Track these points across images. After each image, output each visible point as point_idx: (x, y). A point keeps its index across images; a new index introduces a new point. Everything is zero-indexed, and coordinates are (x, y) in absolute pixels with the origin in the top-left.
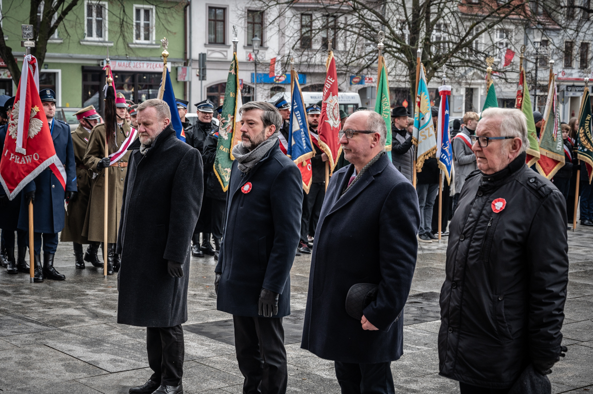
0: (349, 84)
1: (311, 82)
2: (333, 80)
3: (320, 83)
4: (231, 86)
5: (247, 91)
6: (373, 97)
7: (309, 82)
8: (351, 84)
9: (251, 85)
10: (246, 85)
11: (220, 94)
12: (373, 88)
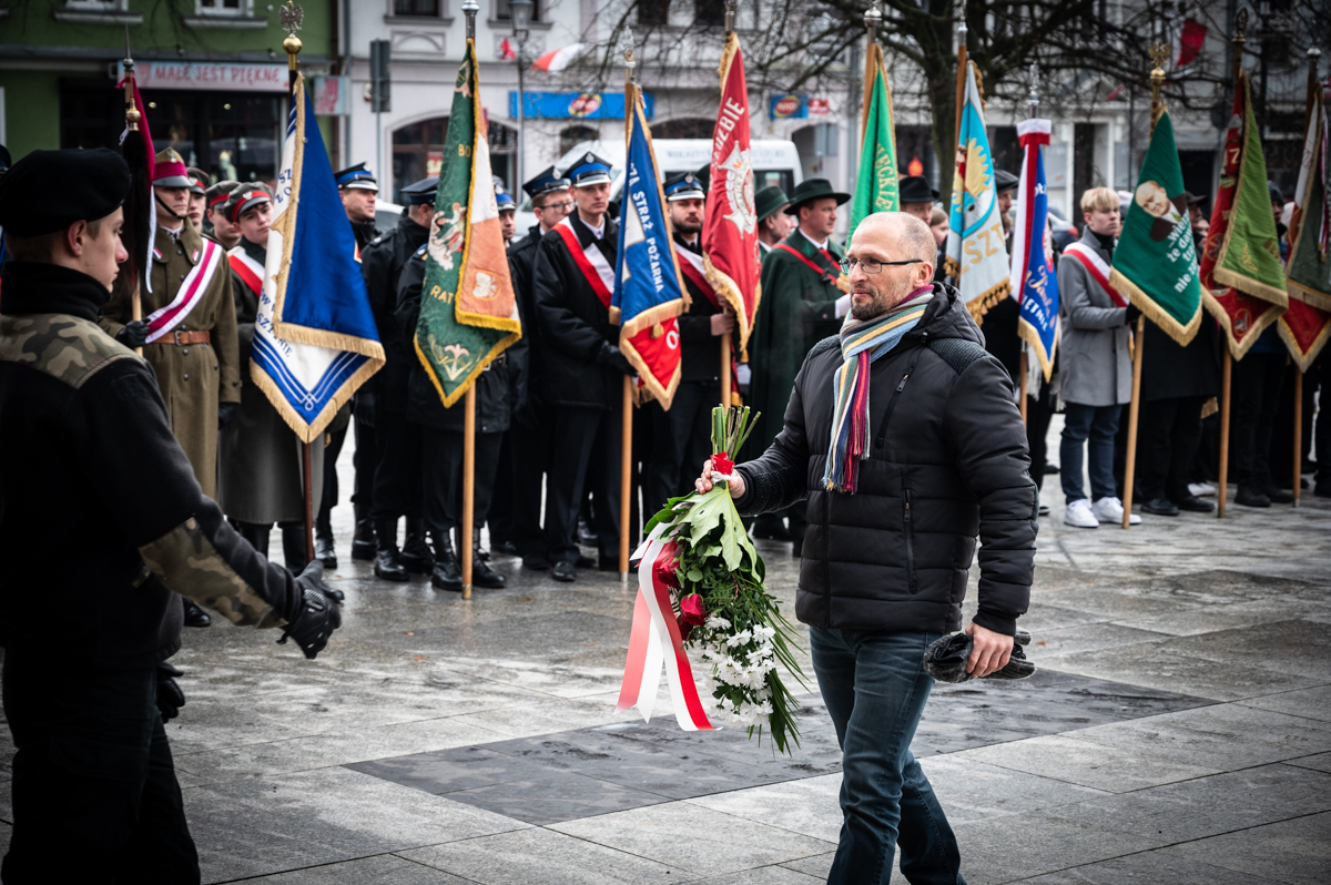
0: (768, 119)
1: (670, 114)
2: (739, 108)
3: (693, 115)
4: (461, 129)
5: (499, 138)
6: (831, 151)
7: (664, 112)
8: (772, 117)
9: (510, 124)
10: (496, 124)
11: (427, 150)
12: (832, 130)
